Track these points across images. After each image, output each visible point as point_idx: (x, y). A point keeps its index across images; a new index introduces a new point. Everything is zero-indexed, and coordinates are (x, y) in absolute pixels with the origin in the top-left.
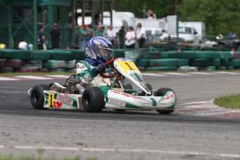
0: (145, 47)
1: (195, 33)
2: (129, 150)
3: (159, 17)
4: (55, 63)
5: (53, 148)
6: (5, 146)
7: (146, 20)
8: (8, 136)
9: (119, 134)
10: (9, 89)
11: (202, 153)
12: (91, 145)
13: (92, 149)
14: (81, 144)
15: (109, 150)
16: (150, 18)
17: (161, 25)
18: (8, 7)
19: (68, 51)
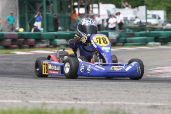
0: (123, 29)
1: (159, 18)
2: (111, 103)
3: (133, 7)
4: (59, 41)
5: (57, 102)
6: (23, 101)
7: (123, 9)
8: (25, 93)
9: (104, 91)
10: (26, 61)
11: (163, 104)
12: (83, 99)
13: (84, 102)
14: (76, 99)
15: (96, 103)
16: (127, 8)
17: (135, 13)
18: (25, 2)
19: (68, 33)
